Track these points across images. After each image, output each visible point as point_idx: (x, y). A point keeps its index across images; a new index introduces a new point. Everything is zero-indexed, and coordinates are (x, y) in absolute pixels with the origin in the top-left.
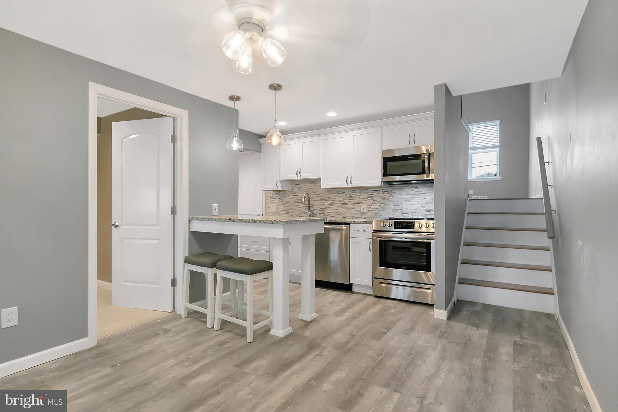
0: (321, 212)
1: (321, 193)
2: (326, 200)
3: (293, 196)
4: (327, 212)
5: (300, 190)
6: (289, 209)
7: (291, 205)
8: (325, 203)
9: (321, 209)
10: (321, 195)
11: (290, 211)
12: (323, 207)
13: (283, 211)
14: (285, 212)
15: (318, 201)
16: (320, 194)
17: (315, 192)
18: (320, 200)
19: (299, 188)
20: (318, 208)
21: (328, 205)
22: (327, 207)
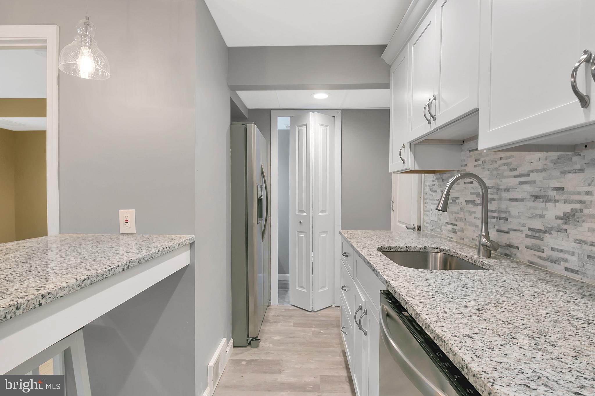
0: (529, 242)
1: (532, 171)
2: (547, 200)
3: (465, 183)
4: (553, 249)
5: (479, 165)
6: (456, 221)
7: (461, 209)
8: (546, 209)
9: (530, 233)
10: (533, 177)
11: (460, 225)
12: (538, 224)
13: (448, 223)
14: (450, 227)
15: (522, 200)
16: (528, 175)
17: (515, 170)
18: (529, 197)
19: (476, 161)
20: (522, 228)
21: (557, 218)
22: (552, 228)
